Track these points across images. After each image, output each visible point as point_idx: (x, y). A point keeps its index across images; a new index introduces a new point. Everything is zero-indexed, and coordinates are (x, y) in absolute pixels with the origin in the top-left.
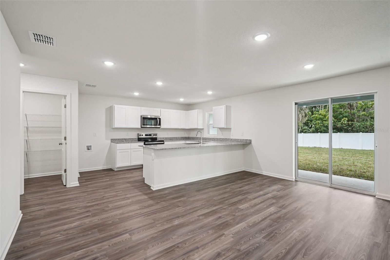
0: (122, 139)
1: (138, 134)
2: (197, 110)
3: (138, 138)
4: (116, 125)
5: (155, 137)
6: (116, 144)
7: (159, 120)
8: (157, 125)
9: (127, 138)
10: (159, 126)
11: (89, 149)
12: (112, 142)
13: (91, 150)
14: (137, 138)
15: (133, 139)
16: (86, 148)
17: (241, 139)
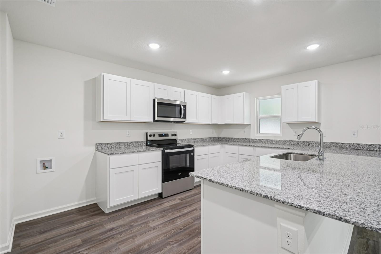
0: (117, 143)
1: (147, 134)
2: (243, 93)
3: (147, 141)
4: (107, 117)
5: (174, 138)
6: (108, 156)
7: (184, 109)
8: (180, 118)
9: (128, 141)
10: (183, 120)
11: (47, 168)
12: (97, 150)
13: (51, 168)
14: (145, 140)
15: (137, 142)
16: (39, 166)
17: (350, 144)
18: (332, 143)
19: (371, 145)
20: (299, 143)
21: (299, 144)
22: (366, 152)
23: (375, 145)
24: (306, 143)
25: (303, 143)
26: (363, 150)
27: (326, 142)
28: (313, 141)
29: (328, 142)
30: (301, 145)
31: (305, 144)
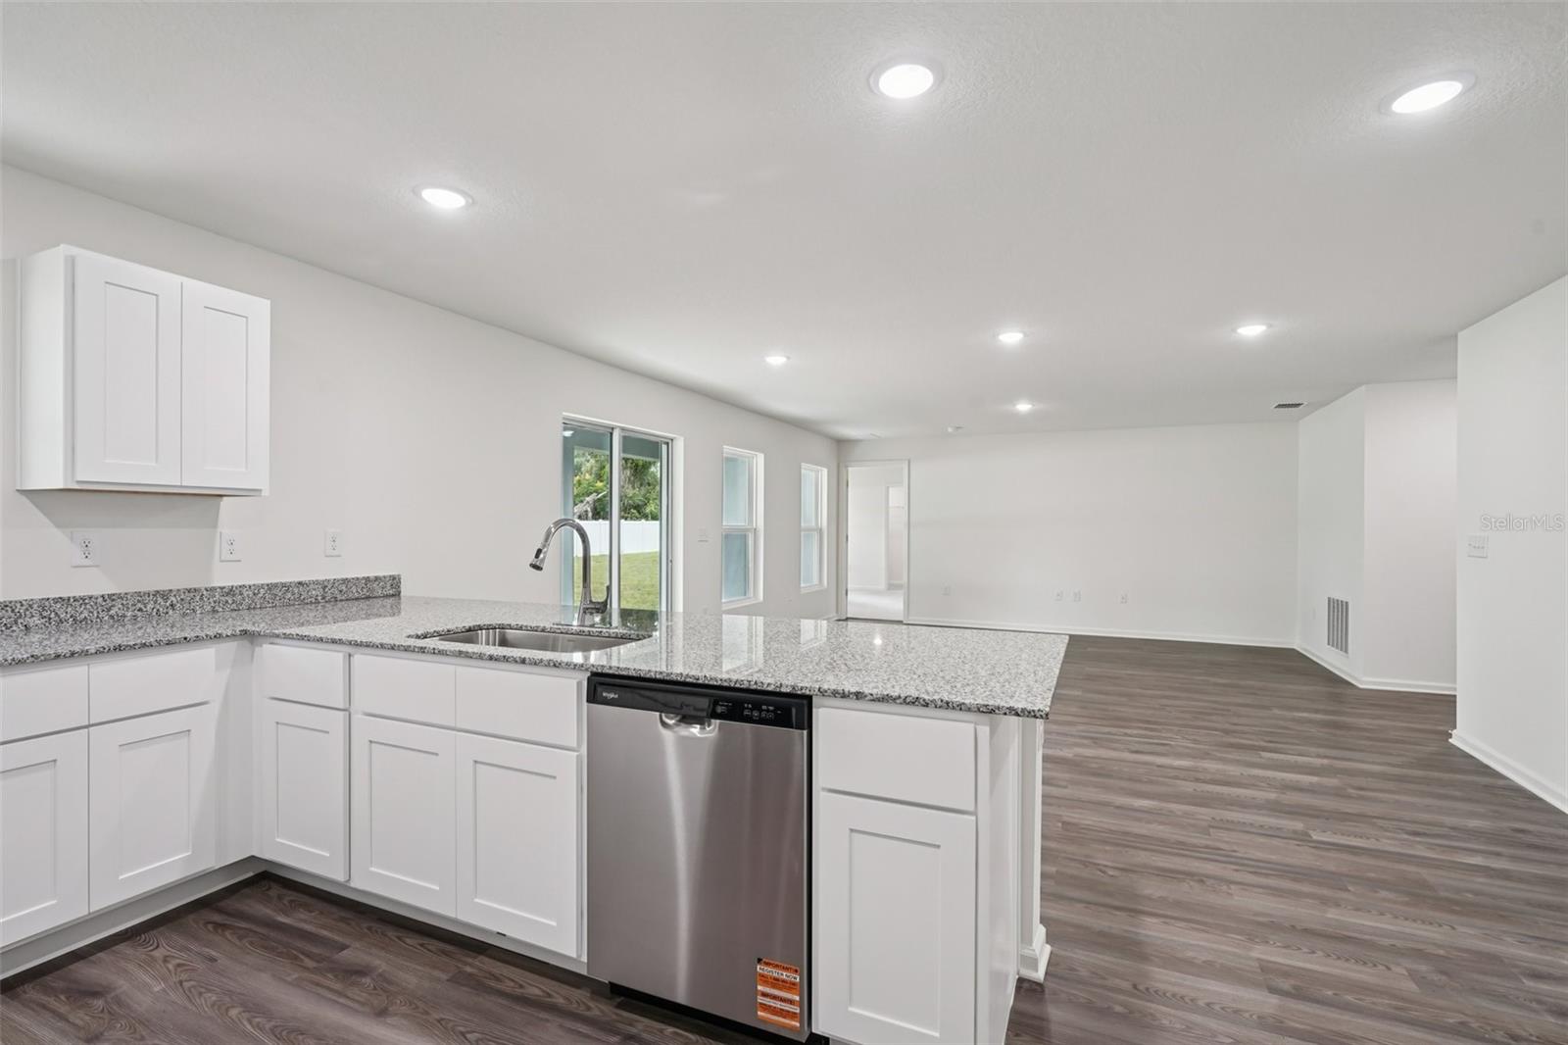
17: (326, 583)
18: (271, 587)
19: (377, 579)
20: (109, 610)
21: (112, 612)
22: (363, 604)
23: (385, 577)
24: (155, 602)
25: (139, 605)
26: (357, 599)
27: (247, 583)
28: (189, 587)
29: (256, 582)
30: (124, 616)
31: (150, 606)
